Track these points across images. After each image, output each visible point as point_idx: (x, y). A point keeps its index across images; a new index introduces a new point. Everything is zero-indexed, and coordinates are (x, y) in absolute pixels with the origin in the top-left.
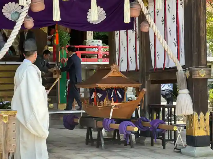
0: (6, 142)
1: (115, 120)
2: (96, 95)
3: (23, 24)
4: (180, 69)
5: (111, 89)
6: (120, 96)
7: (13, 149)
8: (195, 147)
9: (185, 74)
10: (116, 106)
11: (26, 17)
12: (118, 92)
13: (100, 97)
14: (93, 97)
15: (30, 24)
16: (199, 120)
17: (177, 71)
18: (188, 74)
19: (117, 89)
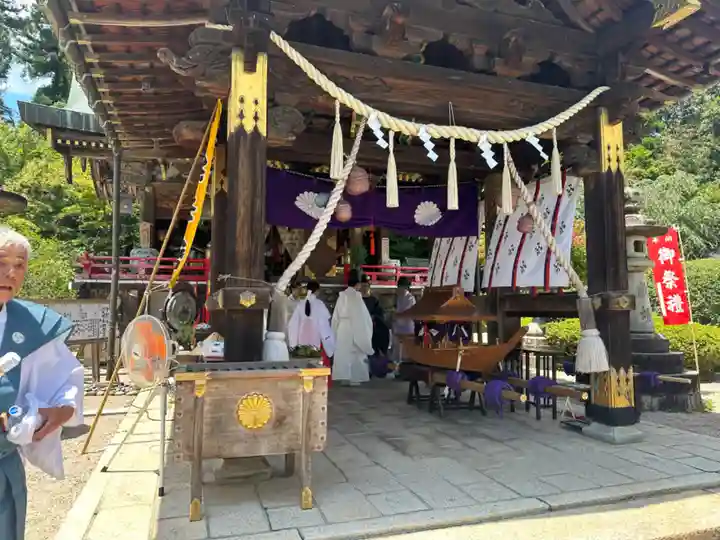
0: (308, 430)
1: (467, 373)
2: (427, 331)
3: (335, 213)
4: (583, 294)
5: (452, 324)
6: (466, 335)
7: (321, 445)
8: (612, 428)
9: (593, 305)
10: (466, 351)
11: (339, 202)
12: (463, 329)
13: (434, 334)
14: (421, 333)
15: (346, 214)
16: (618, 381)
17: (578, 297)
18: (598, 303)
19: (461, 324)
